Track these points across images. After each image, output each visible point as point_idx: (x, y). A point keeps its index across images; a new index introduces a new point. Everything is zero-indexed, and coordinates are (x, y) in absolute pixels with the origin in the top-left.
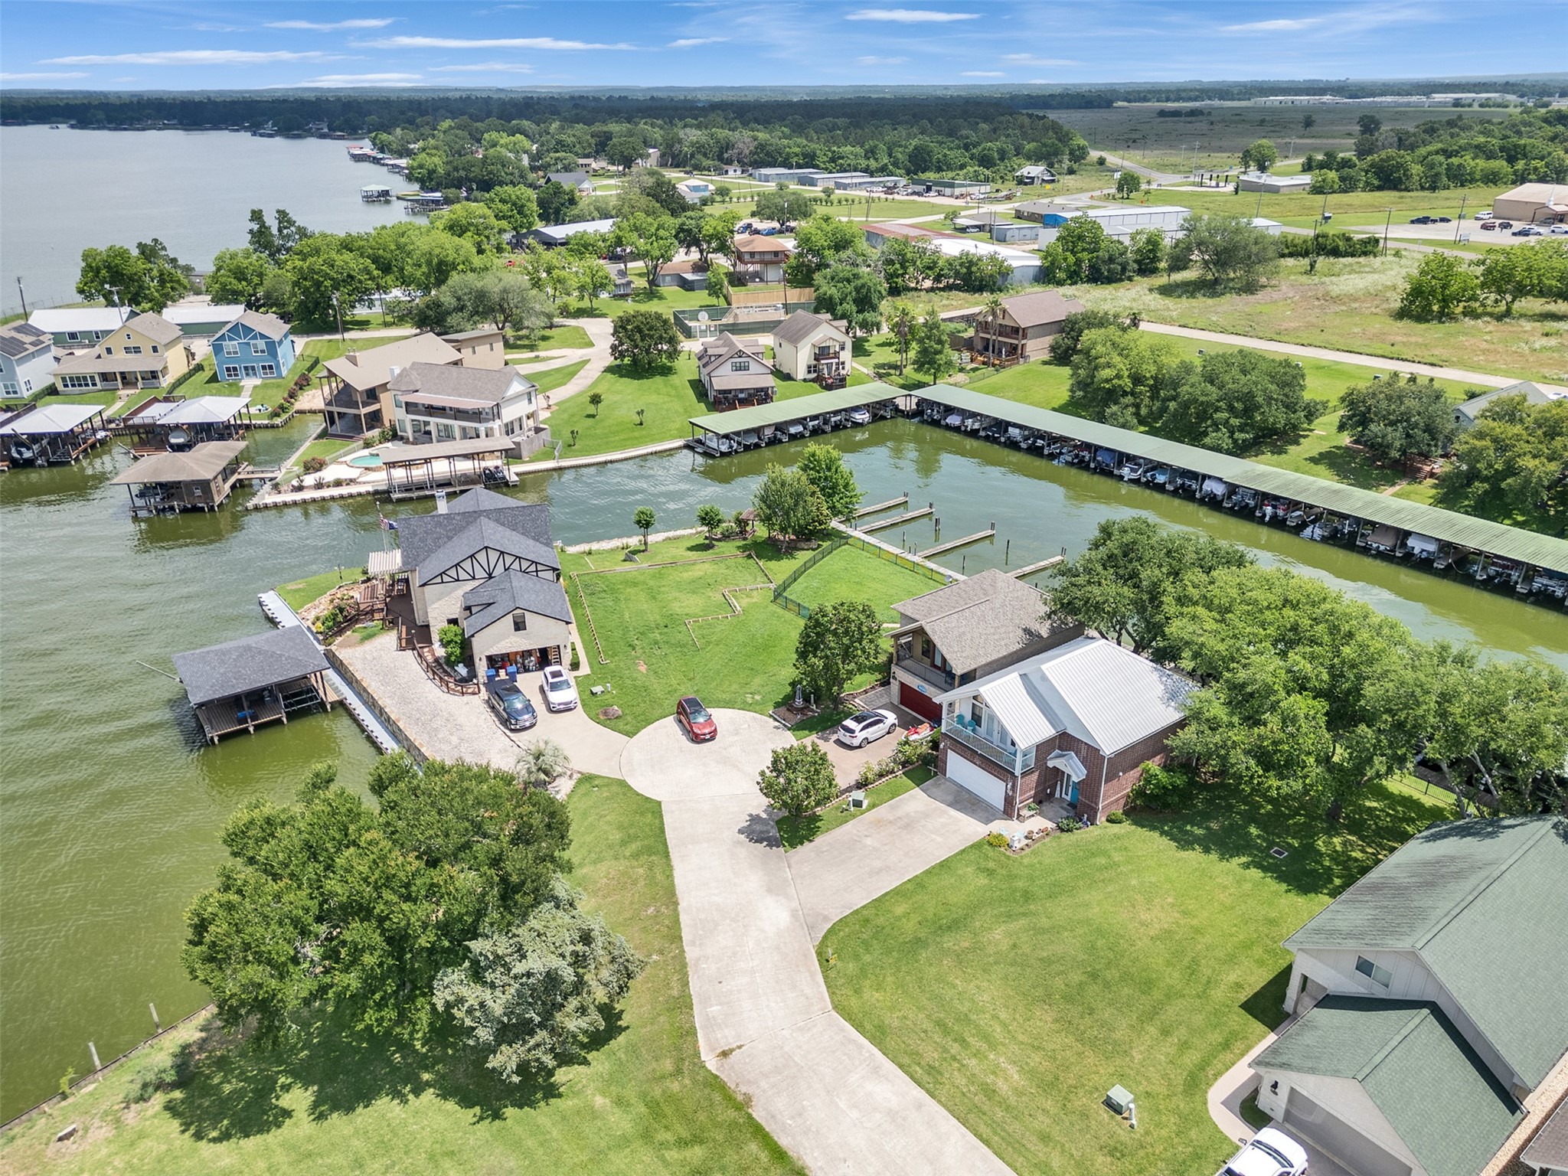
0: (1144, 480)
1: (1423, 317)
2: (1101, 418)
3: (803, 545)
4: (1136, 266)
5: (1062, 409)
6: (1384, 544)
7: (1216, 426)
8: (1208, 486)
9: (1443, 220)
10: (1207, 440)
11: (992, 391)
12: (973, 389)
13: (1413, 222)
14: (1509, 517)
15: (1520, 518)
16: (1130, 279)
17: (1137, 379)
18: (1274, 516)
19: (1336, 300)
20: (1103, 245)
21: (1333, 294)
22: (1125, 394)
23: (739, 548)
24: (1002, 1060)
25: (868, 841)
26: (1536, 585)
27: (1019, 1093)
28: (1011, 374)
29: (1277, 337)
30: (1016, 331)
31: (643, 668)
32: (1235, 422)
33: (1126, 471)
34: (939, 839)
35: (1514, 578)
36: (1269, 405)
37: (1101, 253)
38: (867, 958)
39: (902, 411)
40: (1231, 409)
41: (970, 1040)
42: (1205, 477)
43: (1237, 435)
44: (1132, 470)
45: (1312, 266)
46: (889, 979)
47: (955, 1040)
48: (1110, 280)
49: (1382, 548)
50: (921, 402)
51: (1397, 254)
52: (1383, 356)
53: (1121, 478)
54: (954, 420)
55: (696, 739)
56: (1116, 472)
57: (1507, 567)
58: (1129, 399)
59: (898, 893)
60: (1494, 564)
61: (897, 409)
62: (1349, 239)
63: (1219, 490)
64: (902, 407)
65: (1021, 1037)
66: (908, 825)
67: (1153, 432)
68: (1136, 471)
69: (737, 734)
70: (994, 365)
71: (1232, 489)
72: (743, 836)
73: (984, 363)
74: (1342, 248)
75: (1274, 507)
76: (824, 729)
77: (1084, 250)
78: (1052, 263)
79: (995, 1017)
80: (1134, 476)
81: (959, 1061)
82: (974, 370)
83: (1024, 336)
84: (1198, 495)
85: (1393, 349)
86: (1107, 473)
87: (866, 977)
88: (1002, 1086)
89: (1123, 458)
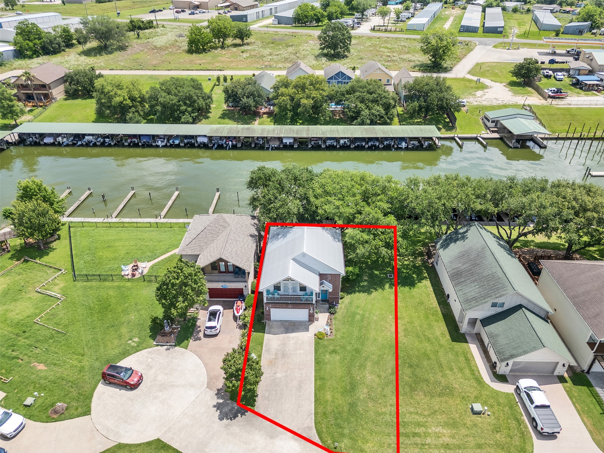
0: (169, 144)
1: (198, 51)
2: (125, 121)
3: (52, 239)
4: (64, 44)
5: (96, 121)
6: (276, 144)
7: (183, 113)
8: (200, 140)
9: (160, 11)
10: (183, 120)
11: (52, 120)
12: (40, 121)
13: (150, 12)
14: (297, 122)
15: (301, 122)
16: (64, 50)
17: (132, 99)
18: (233, 145)
19: (161, 48)
20: (43, 35)
21: (158, 46)
22: (130, 107)
23: (10, 258)
24: (434, 429)
25: (279, 375)
26: (327, 144)
27: (453, 437)
28: (52, 108)
29: (155, 68)
30: (44, 86)
31: (41, 367)
32: (190, 109)
33: (160, 143)
34: (302, 352)
35: (320, 143)
36: (199, 99)
37: (44, 39)
38: (346, 431)
39: (11, 143)
40: (185, 104)
41: (417, 431)
42: (196, 136)
43: (192, 115)
44: (162, 142)
45: (138, 35)
46: (364, 433)
47: (414, 436)
48: (55, 52)
49: (276, 146)
50: (20, 135)
51: (163, 26)
52: (201, 70)
53: (158, 146)
54: (48, 140)
55: (134, 387)
56: (154, 144)
57: (316, 140)
58: (133, 109)
59: (319, 390)
60: (313, 140)
61: (7, 143)
62: (143, 22)
63: (205, 140)
64: (10, 141)
65: (426, 413)
66: (283, 355)
67: (150, 121)
68: (163, 142)
69: (151, 368)
70: (41, 106)
71: (210, 138)
72: (225, 420)
73: (33, 106)
74: (142, 26)
75: (232, 141)
76: (192, 334)
77: (35, 39)
78: (21, 47)
79: (411, 413)
80: (164, 144)
81: (426, 444)
82: (31, 111)
83: (50, 88)
84: (196, 145)
85: (201, 66)
86: (150, 146)
87: (357, 441)
88: (447, 440)
89: (154, 137)
